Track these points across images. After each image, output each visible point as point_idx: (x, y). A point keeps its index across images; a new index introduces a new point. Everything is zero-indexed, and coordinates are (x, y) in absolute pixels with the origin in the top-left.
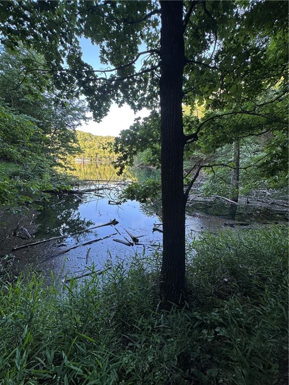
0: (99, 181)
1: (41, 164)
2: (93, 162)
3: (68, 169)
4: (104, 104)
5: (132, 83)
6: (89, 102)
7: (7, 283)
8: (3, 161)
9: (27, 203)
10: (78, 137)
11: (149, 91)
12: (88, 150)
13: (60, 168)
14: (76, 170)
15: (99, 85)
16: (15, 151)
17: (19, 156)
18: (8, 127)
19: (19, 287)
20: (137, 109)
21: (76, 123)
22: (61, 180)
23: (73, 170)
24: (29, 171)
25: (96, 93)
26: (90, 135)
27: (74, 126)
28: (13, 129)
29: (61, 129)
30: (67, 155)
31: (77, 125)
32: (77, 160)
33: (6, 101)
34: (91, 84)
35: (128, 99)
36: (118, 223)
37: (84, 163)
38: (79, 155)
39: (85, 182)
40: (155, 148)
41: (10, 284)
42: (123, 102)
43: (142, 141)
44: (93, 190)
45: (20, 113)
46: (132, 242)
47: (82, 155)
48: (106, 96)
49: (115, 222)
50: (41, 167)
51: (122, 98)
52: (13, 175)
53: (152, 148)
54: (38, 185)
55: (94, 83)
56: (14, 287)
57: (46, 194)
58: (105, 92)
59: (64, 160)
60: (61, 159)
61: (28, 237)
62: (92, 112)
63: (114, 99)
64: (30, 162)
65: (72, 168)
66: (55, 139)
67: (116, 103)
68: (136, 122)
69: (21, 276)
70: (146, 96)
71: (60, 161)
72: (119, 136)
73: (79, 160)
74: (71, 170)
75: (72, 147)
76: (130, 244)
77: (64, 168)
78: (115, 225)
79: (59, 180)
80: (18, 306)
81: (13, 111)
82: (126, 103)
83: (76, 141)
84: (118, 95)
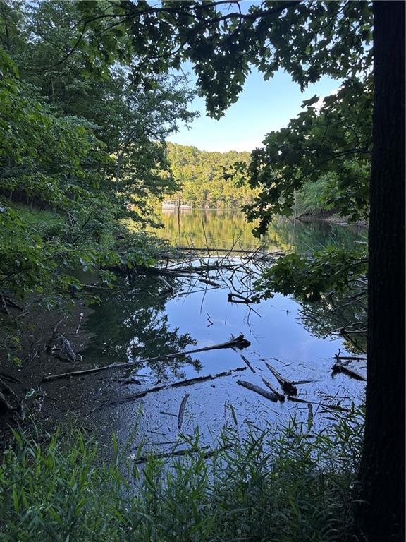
0: (209, 250)
1: (99, 213)
2: (197, 209)
3: (148, 225)
4: (232, 77)
5: (298, 20)
6: (200, 75)
7: (33, 444)
8: (33, 207)
9: (72, 289)
10: (170, 157)
11: (339, 32)
12: (188, 183)
13: (132, 222)
14: (163, 226)
15: (222, 33)
16: (55, 186)
17: (61, 197)
18: (46, 141)
19: (53, 454)
20: (308, 80)
21: (167, 126)
22: (134, 245)
23: (158, 226)
24: (77, 228)
25: (217, 53)
26: (194, 152)
27: (162, 132)
28: (54, 144)
29: (137, 141)
30: (146, 195)
31: (169, 131)
32: (165, 207)
33: (43, 93)
34: (206, 35)
35: (288, 57)
36: (249, 344)
37: (179, 212)
38: (171, 194)
39: (180, 253)
40: (348, 172)
41: (38, 448)
42: (274, 67)
43: (317, 154)
44: (196, 270)
45: (66, 113)
46: (281, 392)
47: (175, 196)
48: (237, 58)
49: (241, 343)
50: (98, 219)
51: (272, 57)
52: (49, 234)
53: (341, 170)
54: (92, 253)
55: (212, 30)
56: (44, 453)
57: (107, 272)
58: (235, 49)
59: (141, 204)
60: (136, 203)
61: (71, 358)
62: (205, 97)
63: (256, 62)
64: (79, 209)
65: (157, 222)
66: (125, 163)
67: (260, 69)
68: (305, 109)
69: (57, 435)
70: (330, 46)
71: (134, 208)
72: (261, 146)
73: (170, 205)
74: (154, 226)
75: (159, 179)
76: (275, 398)
77: (140, 223)
78: (241, 348)
79: (130, 246)
80: (51, 494)
81: (53, 110)
82: (281, 69)
83: (165, 165)
84: (264, 52)
